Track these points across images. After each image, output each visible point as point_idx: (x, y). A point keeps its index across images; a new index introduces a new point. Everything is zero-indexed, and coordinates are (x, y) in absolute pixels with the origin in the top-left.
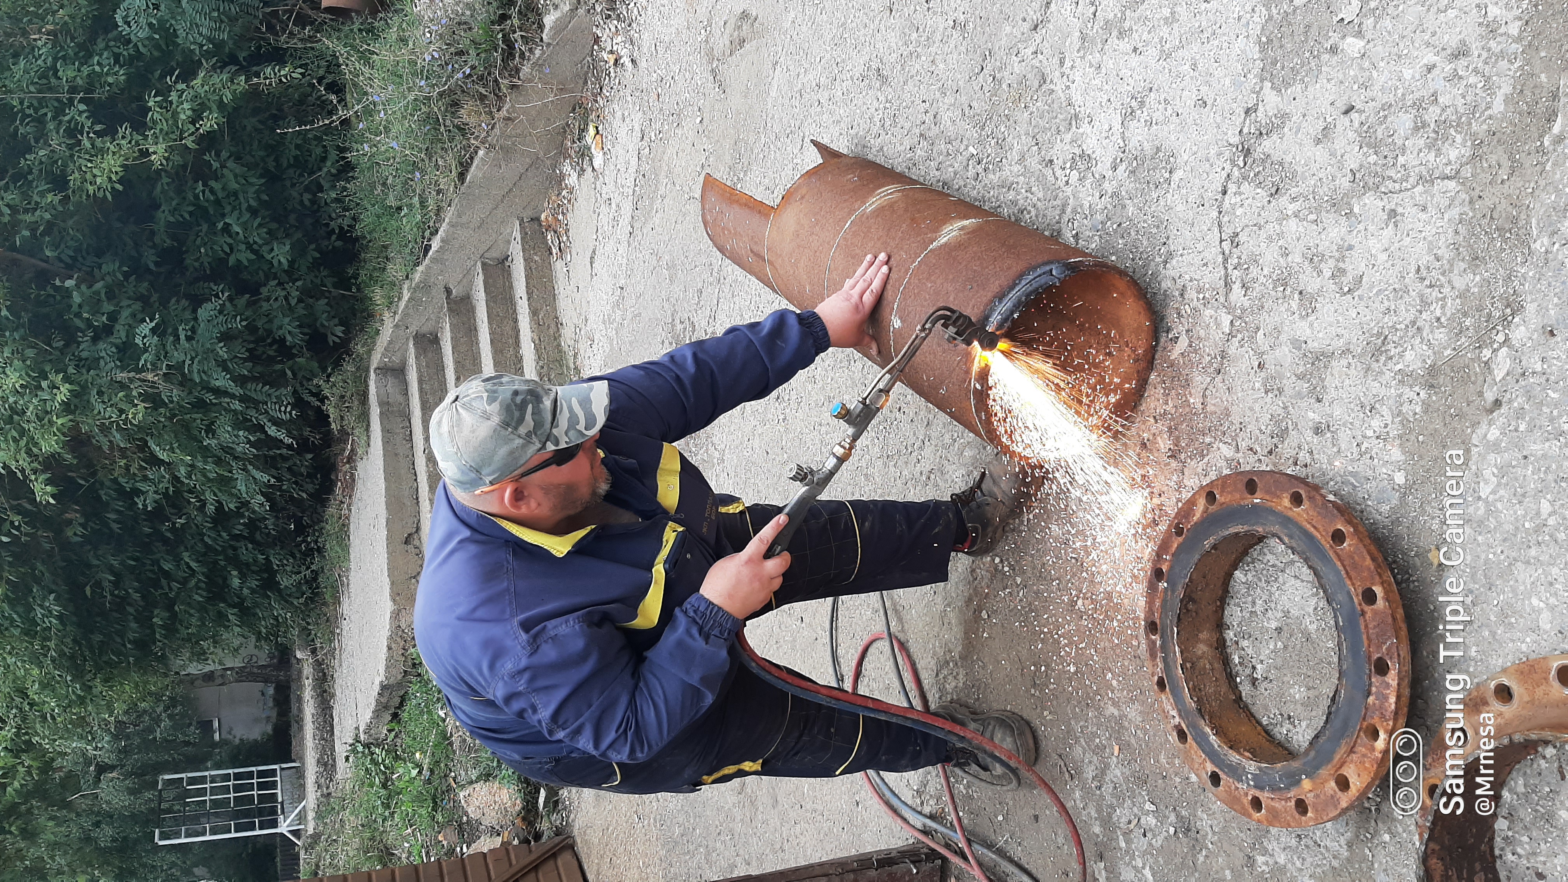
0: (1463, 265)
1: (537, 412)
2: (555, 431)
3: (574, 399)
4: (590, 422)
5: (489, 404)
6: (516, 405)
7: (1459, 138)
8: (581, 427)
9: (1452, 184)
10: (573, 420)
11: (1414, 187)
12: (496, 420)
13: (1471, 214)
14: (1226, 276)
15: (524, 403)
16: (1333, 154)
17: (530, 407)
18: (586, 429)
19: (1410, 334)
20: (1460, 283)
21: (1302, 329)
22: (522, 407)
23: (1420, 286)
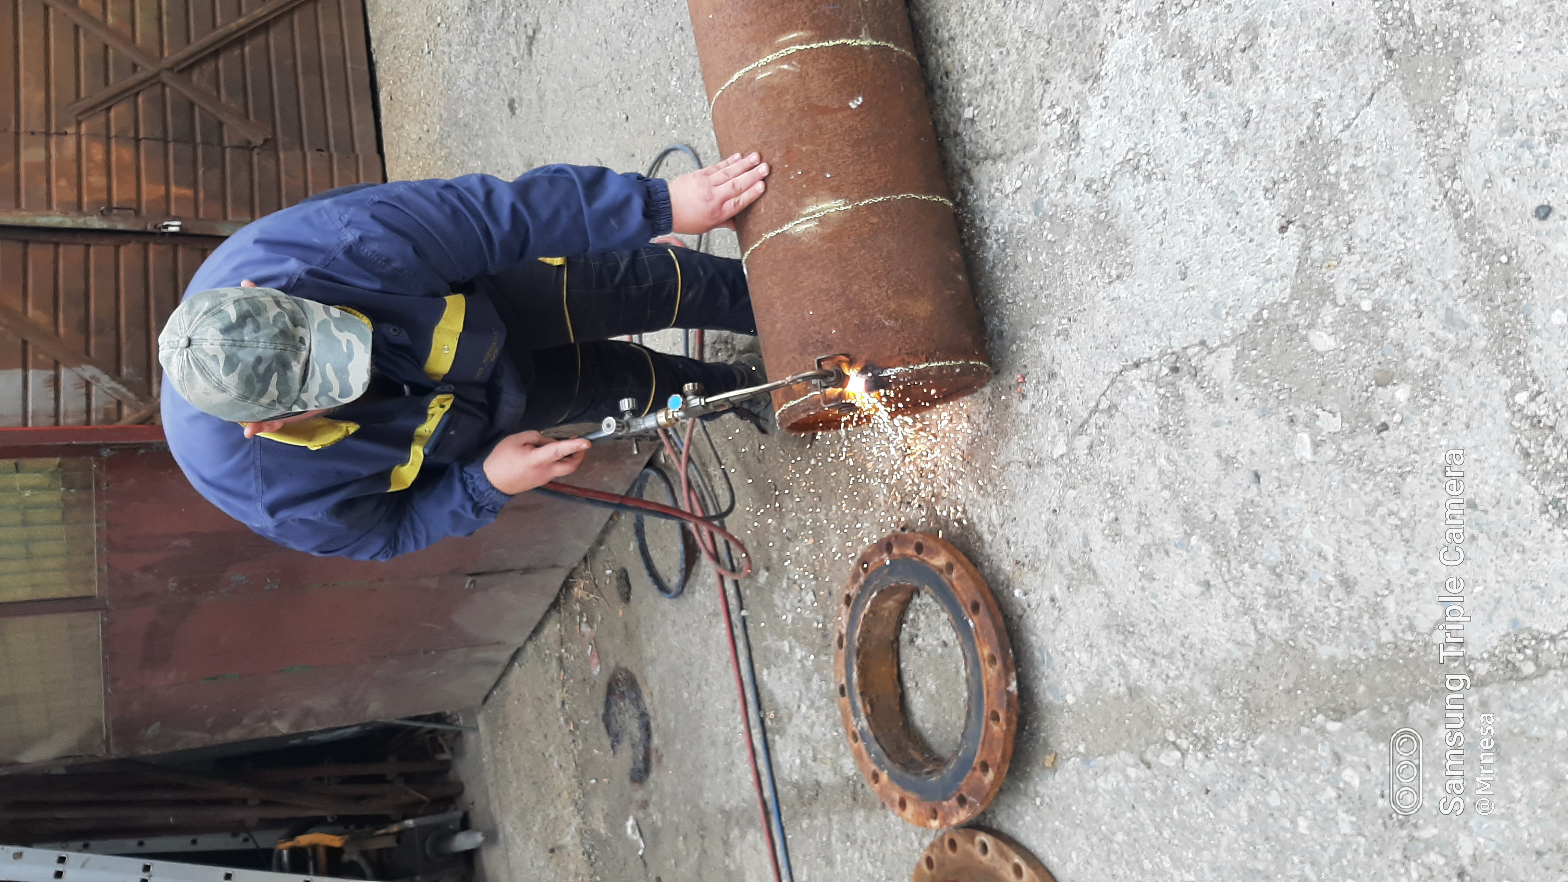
0: (1209, 680)
1: (283, 383)
2: (303, 396)
3: (328, 365)
4: (345, 391)
5: (227, 374)
6: (258, 375)
7: (1286, 623)
8: (335, 393)
9: (1253, 637)
10: (325, 388)
11: (1234, 594)
12: (233, 393)
13: (1243, 668)
14: (1086, 422)
15: (269, 372)
16: (1218, 482)
17: (275, 377)
18: (340, 396)
19: (1147, 655)
20: (1197, 684)
21: (1098, 541)
22: (265, 379)
23: (1177, 645)
